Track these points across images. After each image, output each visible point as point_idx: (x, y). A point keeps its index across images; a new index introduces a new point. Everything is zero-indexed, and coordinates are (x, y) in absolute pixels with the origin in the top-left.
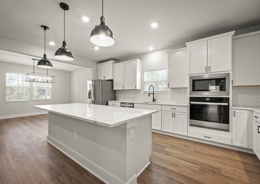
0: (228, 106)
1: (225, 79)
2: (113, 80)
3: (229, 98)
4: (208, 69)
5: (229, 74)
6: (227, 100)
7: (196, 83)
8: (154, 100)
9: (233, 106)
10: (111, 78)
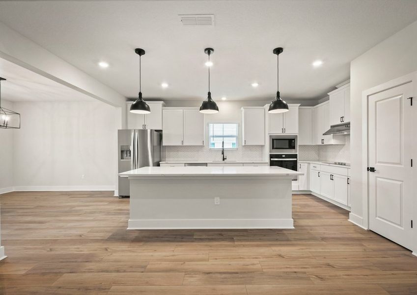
0: (297, 161)
1: (294, 140)
2: (162, 131)
3: (297, 155)
4: (283, 130)
5: (297, 136)
6: (295, 156)
7: (275, 141)
8: (224, 159)
9: (299, 161)
10: (160, 128)
